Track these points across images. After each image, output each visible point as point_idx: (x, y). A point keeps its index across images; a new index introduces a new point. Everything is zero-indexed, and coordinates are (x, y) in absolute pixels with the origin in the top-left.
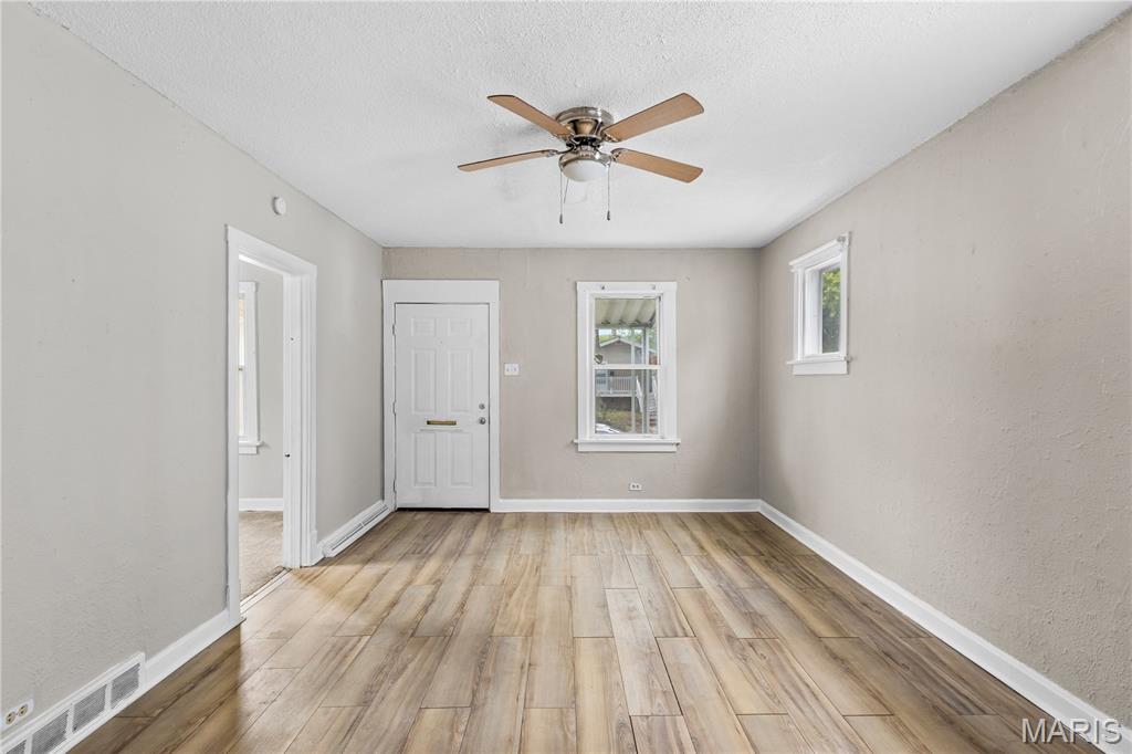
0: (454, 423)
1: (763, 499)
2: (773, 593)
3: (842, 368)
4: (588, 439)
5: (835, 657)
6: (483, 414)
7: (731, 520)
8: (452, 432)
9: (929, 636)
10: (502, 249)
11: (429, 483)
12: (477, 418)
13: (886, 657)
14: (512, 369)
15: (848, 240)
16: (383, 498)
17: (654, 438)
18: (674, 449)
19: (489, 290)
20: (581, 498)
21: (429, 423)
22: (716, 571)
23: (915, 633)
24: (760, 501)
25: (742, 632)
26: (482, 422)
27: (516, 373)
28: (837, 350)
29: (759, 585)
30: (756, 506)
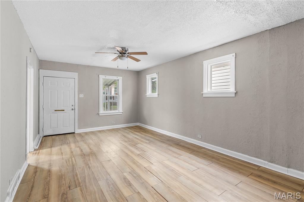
0: (64, 110)
1: (139, 122)
2: (148, 136)
3: (157, 96)
4: (102, 112)
5: (162, 142)
6: (73, 108)
7: (133, 127)
8: (63, 113)
9: (172, 137)
10: (79, 65)
11: (56, 128)
12: (71, 109)
13: (168, 140)
14: (82, 96)
15: (158, 74)
16: (39, 134)
17: (117, 111)
18: (121, 113)
19: (75, 75)
20: (100, 127)
21: (55, 111)
22: (137, 135)
23: (170, 137)
24: (139, 123)
25: (147, 142)
26: (73, 110)
27: (83, 97)
28: (156, 93)
29: (146, 136)
30: (138, 124)
